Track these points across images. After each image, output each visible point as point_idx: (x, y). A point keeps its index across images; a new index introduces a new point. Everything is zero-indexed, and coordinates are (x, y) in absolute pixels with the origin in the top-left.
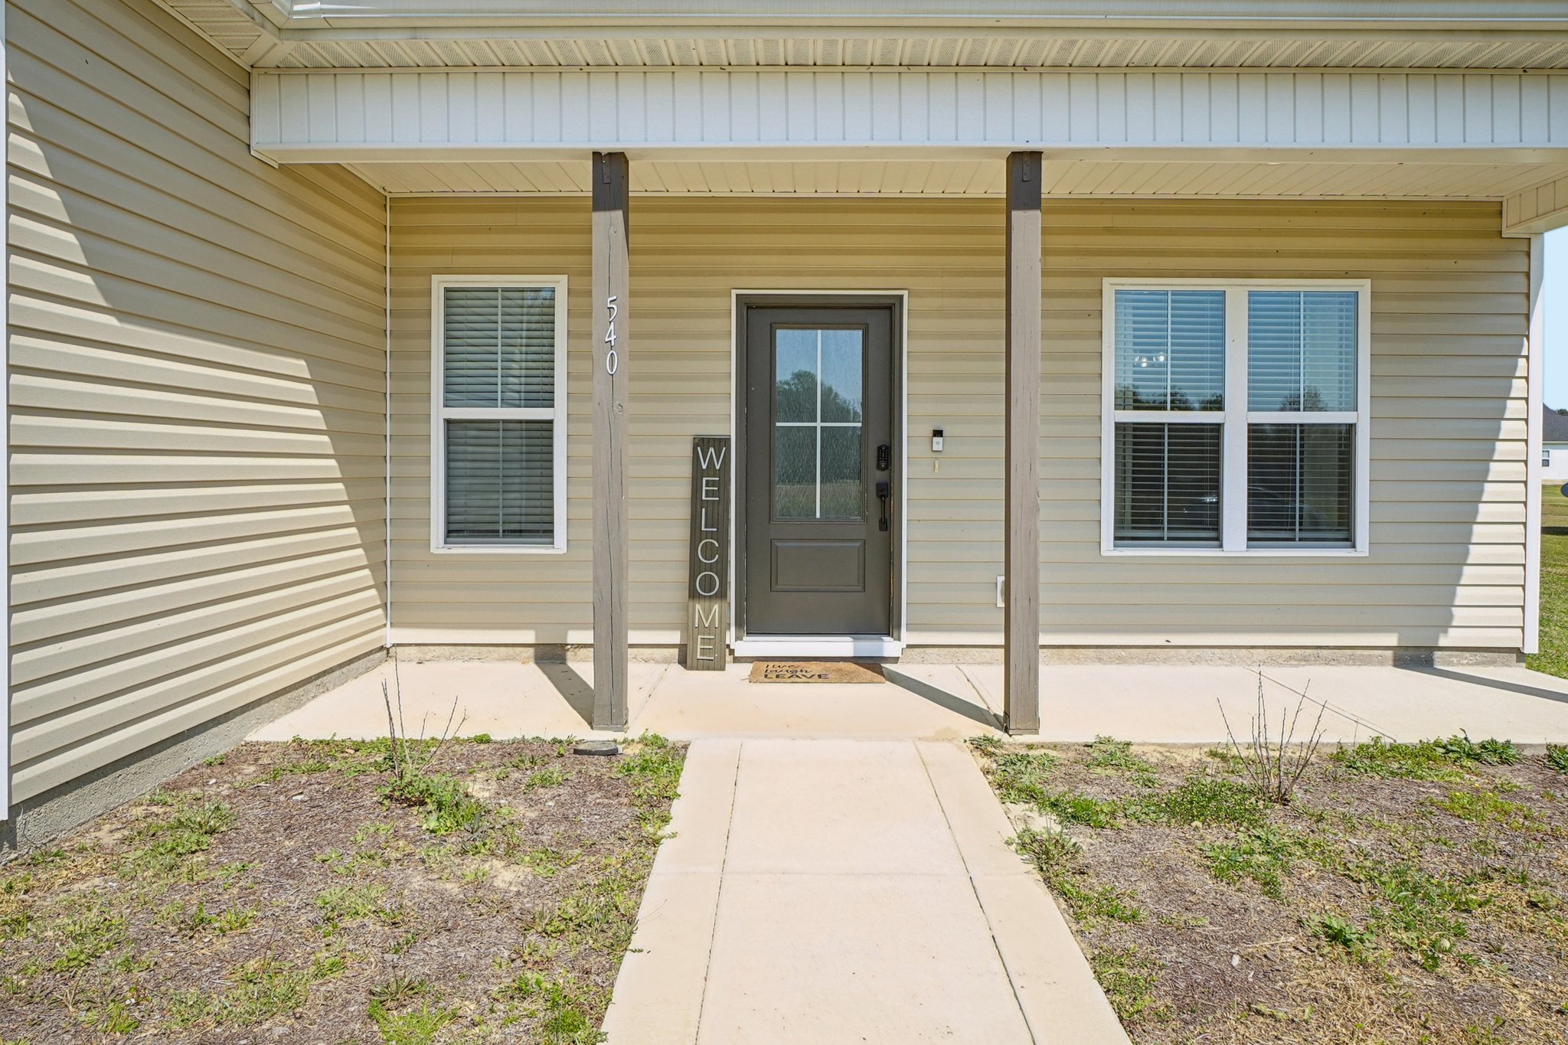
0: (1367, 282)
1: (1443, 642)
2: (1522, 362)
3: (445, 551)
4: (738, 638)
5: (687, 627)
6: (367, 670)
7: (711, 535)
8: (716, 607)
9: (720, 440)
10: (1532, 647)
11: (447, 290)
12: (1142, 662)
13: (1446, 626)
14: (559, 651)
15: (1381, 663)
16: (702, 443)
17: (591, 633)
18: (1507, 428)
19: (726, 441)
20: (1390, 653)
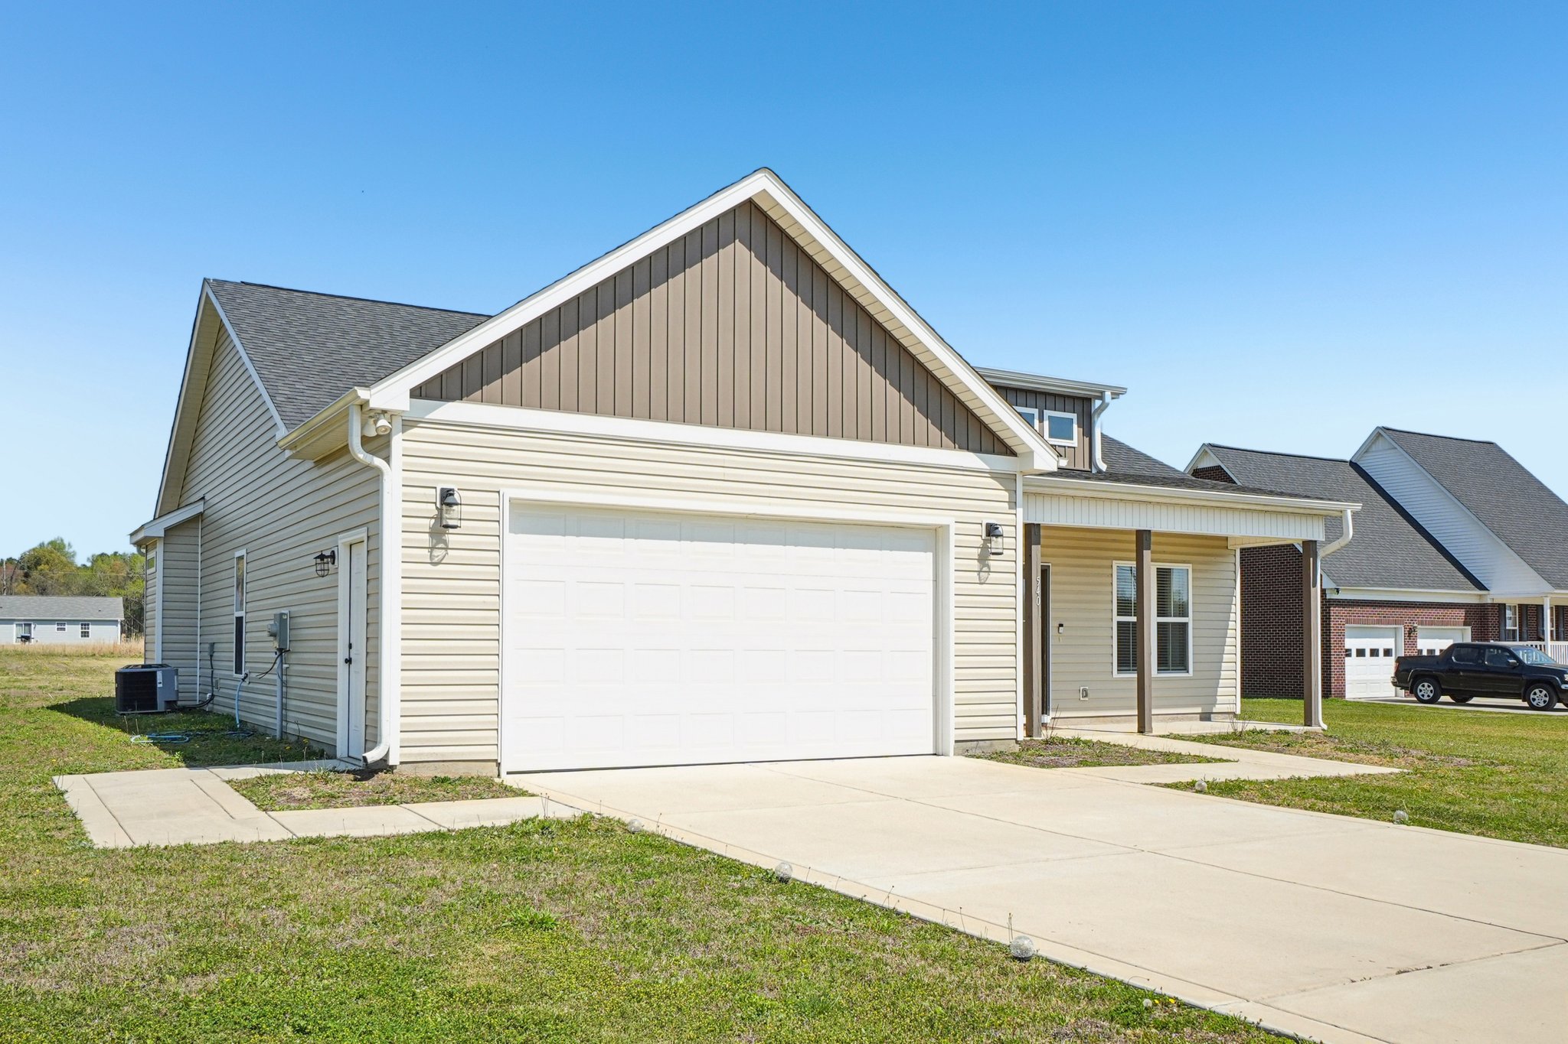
0: (1191, 565)
1: (1214, 711)
2: (1233, 606)
10: (1238, 712)
12: (1125, 722)
13: (1214, 704)
15: (1196, 720)
18: (1227, 649)
20: (1198, 716)
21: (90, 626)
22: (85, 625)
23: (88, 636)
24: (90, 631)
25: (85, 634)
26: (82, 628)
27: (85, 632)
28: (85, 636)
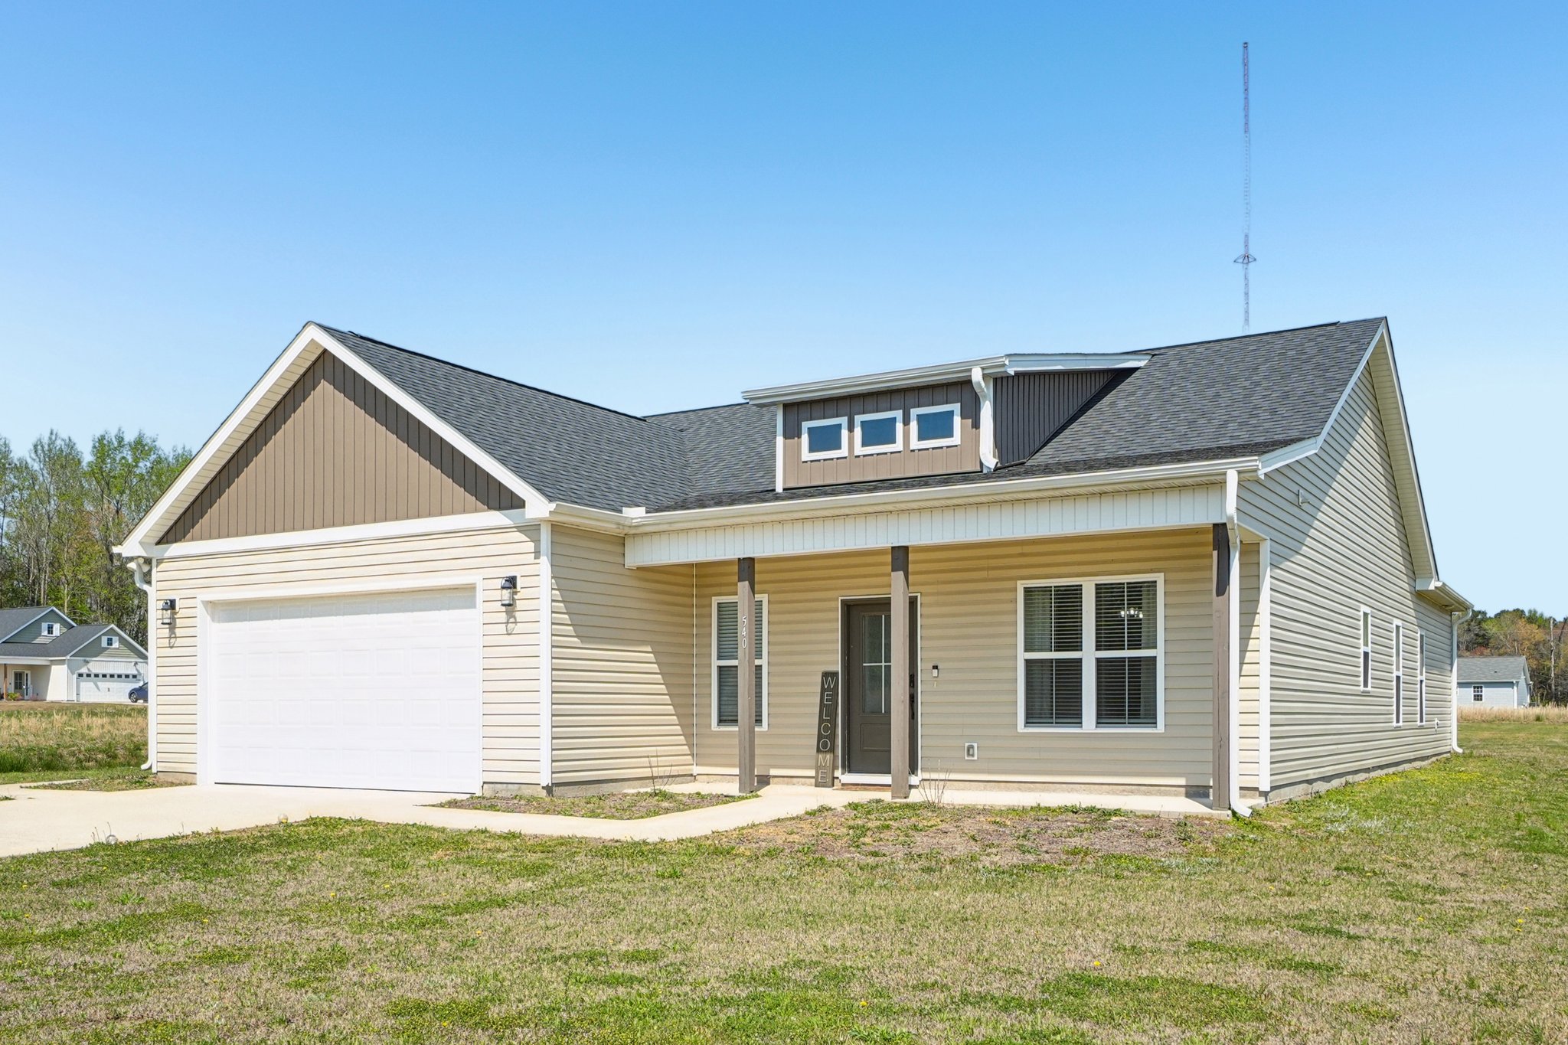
3: (717, 729)
4: (843, 774)
5: (817, 768)
6: (682, 783)
7: (827, 721)
8: (828, 756)
9: (834, 673)
11: (718, 603)
14: (765, 779)
15: (1178, 795)
16: (826, 675)
17: (738, 769)
19: (837, 673)
21: (1483, 689)
22: (1478, 688)
23: (1481, 700)
24: (1483, 694)
25: (1478, 698)
26: (1475, 692)
27: (1478, 696)
28: (1478, 700)
